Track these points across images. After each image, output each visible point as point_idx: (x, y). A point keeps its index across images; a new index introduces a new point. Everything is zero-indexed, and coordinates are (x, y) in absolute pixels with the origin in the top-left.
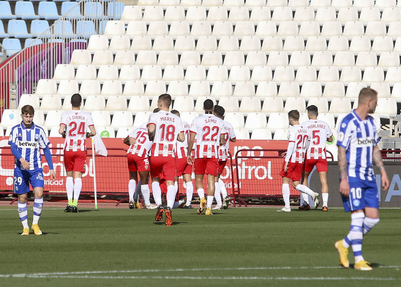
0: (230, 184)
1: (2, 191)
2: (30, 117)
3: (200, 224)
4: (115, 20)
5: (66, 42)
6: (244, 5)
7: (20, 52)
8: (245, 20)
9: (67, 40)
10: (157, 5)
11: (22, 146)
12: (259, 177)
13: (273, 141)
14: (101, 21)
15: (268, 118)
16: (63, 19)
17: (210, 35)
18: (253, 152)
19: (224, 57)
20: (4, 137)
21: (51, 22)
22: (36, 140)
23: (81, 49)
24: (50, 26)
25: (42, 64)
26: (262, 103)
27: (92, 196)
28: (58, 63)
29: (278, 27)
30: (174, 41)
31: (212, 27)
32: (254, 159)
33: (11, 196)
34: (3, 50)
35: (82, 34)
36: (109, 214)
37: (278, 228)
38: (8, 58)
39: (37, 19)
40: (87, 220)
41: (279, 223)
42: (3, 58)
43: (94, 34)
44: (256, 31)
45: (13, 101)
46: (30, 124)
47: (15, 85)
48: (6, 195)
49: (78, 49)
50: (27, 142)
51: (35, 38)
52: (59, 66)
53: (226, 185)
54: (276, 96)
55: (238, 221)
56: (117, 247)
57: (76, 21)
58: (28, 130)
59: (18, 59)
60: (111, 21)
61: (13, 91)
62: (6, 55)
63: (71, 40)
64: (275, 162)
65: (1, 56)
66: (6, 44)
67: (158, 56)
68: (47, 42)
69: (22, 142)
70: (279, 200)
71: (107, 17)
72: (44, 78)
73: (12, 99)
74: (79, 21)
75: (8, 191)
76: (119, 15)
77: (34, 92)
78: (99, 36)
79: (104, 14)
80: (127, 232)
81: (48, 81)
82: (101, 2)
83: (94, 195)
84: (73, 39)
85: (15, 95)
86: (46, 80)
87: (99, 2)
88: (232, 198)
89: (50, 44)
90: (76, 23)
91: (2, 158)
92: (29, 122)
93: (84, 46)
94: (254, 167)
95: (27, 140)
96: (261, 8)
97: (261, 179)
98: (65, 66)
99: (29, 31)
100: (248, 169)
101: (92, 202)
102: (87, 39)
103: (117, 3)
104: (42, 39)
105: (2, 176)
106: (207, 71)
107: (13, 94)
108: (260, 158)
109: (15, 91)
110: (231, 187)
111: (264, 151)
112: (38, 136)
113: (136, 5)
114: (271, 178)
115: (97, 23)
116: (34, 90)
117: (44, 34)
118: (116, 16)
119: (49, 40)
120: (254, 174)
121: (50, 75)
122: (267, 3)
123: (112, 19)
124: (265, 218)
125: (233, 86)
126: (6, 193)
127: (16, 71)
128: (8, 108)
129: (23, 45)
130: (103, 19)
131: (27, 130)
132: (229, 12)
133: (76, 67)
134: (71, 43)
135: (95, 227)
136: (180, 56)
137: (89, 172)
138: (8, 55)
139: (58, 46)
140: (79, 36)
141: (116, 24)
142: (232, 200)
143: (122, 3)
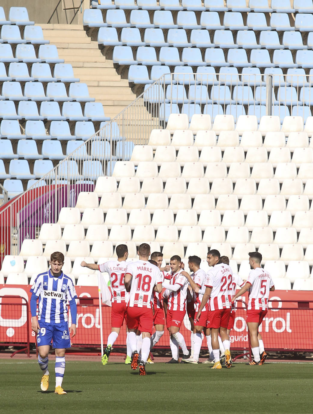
0: (246, 337)
1: (2, 343)
2: (58, 265)
3: (214, 380)
4: (124, 161)
5: (71, 183)
6: (263, 145)
7: (23, 195)
8: (263, 162)
9: (73, 182)
10: (169, 145)
11: (47, 297)
12: (276, 329)
13: (292, 292)
14: (109, 162)
15: (287, 267)
16: (68, 159)
17: (226, 178)
18: (271, 303)
19: (240, 201)
20: (5, 285)
21: (56, 162)
22: (62, 291)
23: (87, 191)
24: (54, 166)
25: (46, 207)
26: (281, 250)
27: (98, 349)
28: (63, 207)
29: (298, 169)
30: (187, 184)
31: (228, 169)
32: (272, 310)
33: (11, 348)
34: (4, 191)
35: (88, 175)
36: (117, 369)
37: (298, 385)
38: (9, 200)
39: (40, 159)
40: (93, 375)
41: (299, 380)
42: (3, 201)
43: (102, 176)
44: (274, 174)
45: (14, 246)
46: (58, 272)
47: (17, 229)
48: (7, 347)
49: (85, 191)
50: (53, 292)
51: (39, 180)
52: (64, 210)
53: (242, 338)
54: (296, 244)
55: (254, 377)
56: (126, 406)
57: (82, 161)
58: (56, 279)
59: (20, 202)
60: (119, 162)
61: (15, 235)
62: (7, 197)
63: (77, 182)
64: (294, 314)
65: (1, 199)
66: (8, 186)
67: (169, 199)
68: (51, 183)
69: (47, 292)
70: (298, 355)
71: (115, 157)
72: (48, 223)
73: (13, 245)
74: (85, 161)
75: (8, 343)
76: (128, 156)
77: (37, 236)
78: (107, 178)
79: (113, 155)
80: (136, 388)
81: (52, 225)
82: (109, 142)
83: (101, 347)
84: (79, 180)
85: (17, 239)
86: (50, 224)
87: (107, 142)
88: (248, 352)
89: (54, 186)
90: (82, 164)
91: (2, 308)
92: (57, 270)
93: (90, 188)
94: (272, 319)
95: (53, 290)
96: (281, 149)
97: (280, 332)
98: (71, 209)
99: (32, 172)
100: (265, 321)
101: (99, 355)
102: (94, 181)
103: (126, 143)
104: (46, 180)
105: (2, 327)
106: (222, 216)
107: (15, 239)
108: (278, 309)
109: (17, 236)
110: (247, 340)
111: (282, 302)
112: (65, 286)
113: (147, 144)
114: (290, 331)
115: (105, 163)
116: (37, 235)
117: (48, 175)
118: (125, 157)
119: (53, 182)
120: (272, 326)
121: (54, 219)
122: (286, 144)
123: (121, 160)
124: (283, 374)
125: (249, 232)
126: (6, 345)
127: (18, 215)
128: (9, 254)
129: (25, 187)
130: (111, 160)
131: (54, 279)
132: (246, 153)
133: (82, 210)
134: (77, 185)
135: (101, 383)
136: (193, 200)
137: (95, 323)
138: (9, 197)
139: (63, 188)
140: (85, 177)
141: (125, 165)
142: (249, 353)
143: (131, 142)
